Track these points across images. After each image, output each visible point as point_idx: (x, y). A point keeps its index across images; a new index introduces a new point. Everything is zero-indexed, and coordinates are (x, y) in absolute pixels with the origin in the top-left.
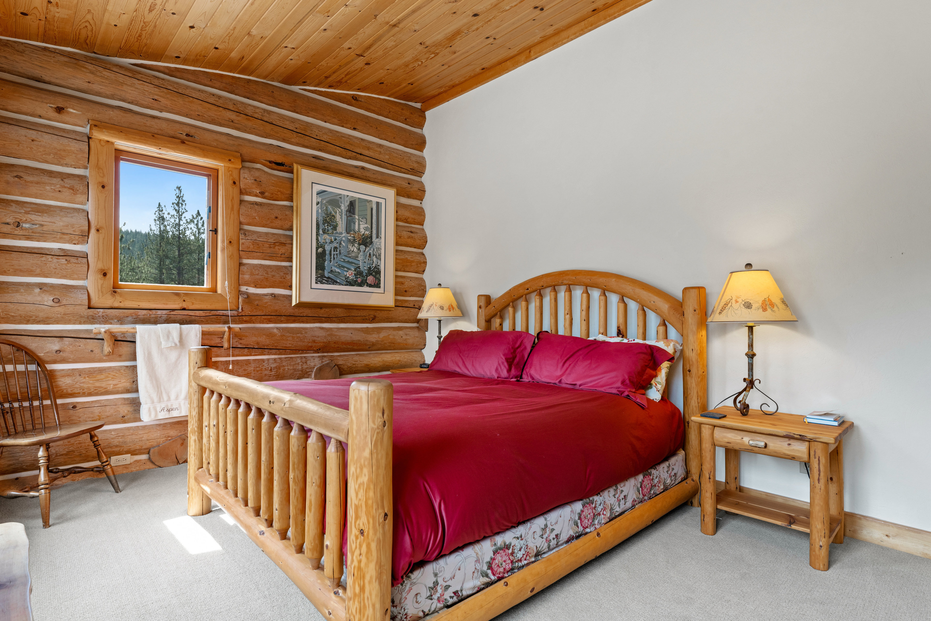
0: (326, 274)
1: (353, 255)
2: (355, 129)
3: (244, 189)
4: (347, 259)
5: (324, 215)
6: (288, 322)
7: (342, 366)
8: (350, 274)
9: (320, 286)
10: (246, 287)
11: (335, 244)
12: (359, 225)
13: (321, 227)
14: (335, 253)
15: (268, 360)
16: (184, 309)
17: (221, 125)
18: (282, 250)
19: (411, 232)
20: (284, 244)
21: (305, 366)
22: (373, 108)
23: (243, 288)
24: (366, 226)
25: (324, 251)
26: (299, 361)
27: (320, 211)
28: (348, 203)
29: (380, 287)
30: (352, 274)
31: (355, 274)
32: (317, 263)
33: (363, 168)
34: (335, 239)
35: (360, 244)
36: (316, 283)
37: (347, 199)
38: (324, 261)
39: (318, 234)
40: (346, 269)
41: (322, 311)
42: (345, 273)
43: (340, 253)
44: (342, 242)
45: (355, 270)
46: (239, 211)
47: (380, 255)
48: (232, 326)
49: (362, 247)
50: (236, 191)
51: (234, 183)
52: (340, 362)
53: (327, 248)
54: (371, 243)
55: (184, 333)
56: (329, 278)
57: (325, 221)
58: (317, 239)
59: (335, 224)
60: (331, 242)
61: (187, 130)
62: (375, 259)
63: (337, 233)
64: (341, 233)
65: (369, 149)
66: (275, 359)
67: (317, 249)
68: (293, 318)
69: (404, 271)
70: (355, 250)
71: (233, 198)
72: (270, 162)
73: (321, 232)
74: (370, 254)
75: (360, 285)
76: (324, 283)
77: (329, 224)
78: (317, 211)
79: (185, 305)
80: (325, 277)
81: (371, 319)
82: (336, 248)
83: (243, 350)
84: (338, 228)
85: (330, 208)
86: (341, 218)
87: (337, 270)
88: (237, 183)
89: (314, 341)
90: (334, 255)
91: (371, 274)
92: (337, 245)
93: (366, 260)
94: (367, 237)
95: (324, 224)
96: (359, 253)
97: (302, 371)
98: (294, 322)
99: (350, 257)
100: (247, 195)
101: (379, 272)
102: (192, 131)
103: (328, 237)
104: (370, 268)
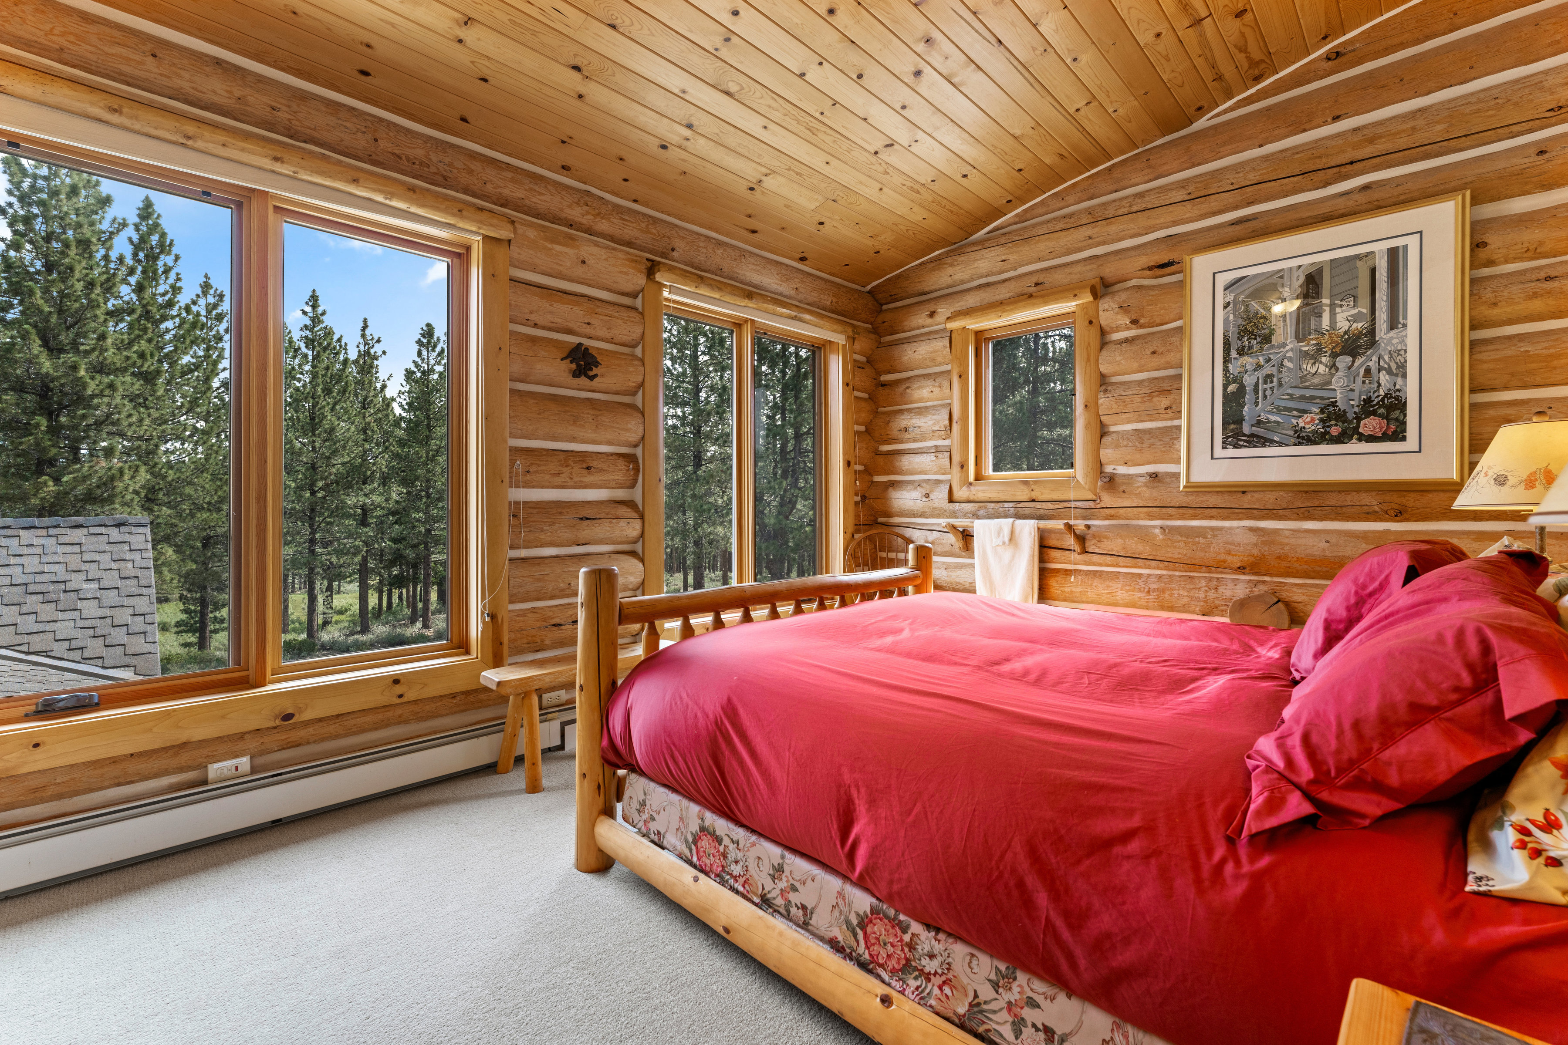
0: (1246, 429)
1: (1316, 380)
2: (1336, 118)
3: (1107, 325)
4: (1298, 393)
5: (1240, 321)
6: (1182, 517)
8: (1310, 422)
9: (1231, 452)
10: (1113, 467)
11: (1267, 370)
12: (1333, 315)
13: (1235, 344)
14: (1269, 385)
15: (1149, 575)
16: (1033, 501)
17: (1080, 250)
18: (1164, 402)
19: (1548, 278)
20: (1168, 392)
21: (1212, 594)
22: (1397, 40)
23: (1109, 469)
24: (1355, 311)
25: (1242, 389)
26: (1203, 583)
27: (1231, 317)
28: (1302, 279)
29: (1404, 439)
30: (1313, 420)
31: (1321, 420)
32: (1224, 412)
33: (1366, 187)
34: (1268, 360)
35: (1334, 355)
36: (1223, 448)
37: (1295, 274)
38: (1242, 406)
39: (1226, 360)
40: (1295, 413)
41: (1248, 497)
42: (1294, 421)
43: (1280, 384)
44: (1286, 362)
45: (1322, 411)
46: (1097, 360)
47: (1402, 367)
48: (1072, 522)
49: (1344, 361)
50: (1094, 332)
51: (1091, 322)
53: (1249, 381)
54: (1373, 343)
55: (1017, 531)
56: (1252, 435)
57: (1243, 332)
58: (1226, 370)
59: (1267, 331)
60: (1259, 367)
61: (1034, 279)
62: (1384, 378)
63: (1273, 347)
64: (1284, 345)
65: (1371, 141)
66: (1161, 577)
67: (1225, 387)
68: (1191, 511)
69: (1526, 386)
70: (1322, 369)
71: (1089, 344)
72: (1150, 268)
73: (1234, 354)
74: (1368, 371)
75: (1339, 440)
76: (1242, 446)
77: (1252, 335)
78: (1226, 321)
79: (1034, 495)
80: (1245, 435)
81: (1392, 513)
82: (1269, 378)
83: (1104, 557)
84: (1273, 338)
85: (1255, 305)
87: (1273, 418)
88: (1094, 321)
89: (1229, 553)
90: (1265, 390)
91: (1374, 413)
92: (1274, 371)
93: (1357, 386)
94: (1359, 335)
95: (1240, 338)
96: (1332, 375)
97: (1206, 602)
98: (1194, 517)
99: (1307, 388)
100: (1114, 332)
101: (1401, 406)
102: (1041, 278)
103: (1250, 360)
104: (1368, 401)
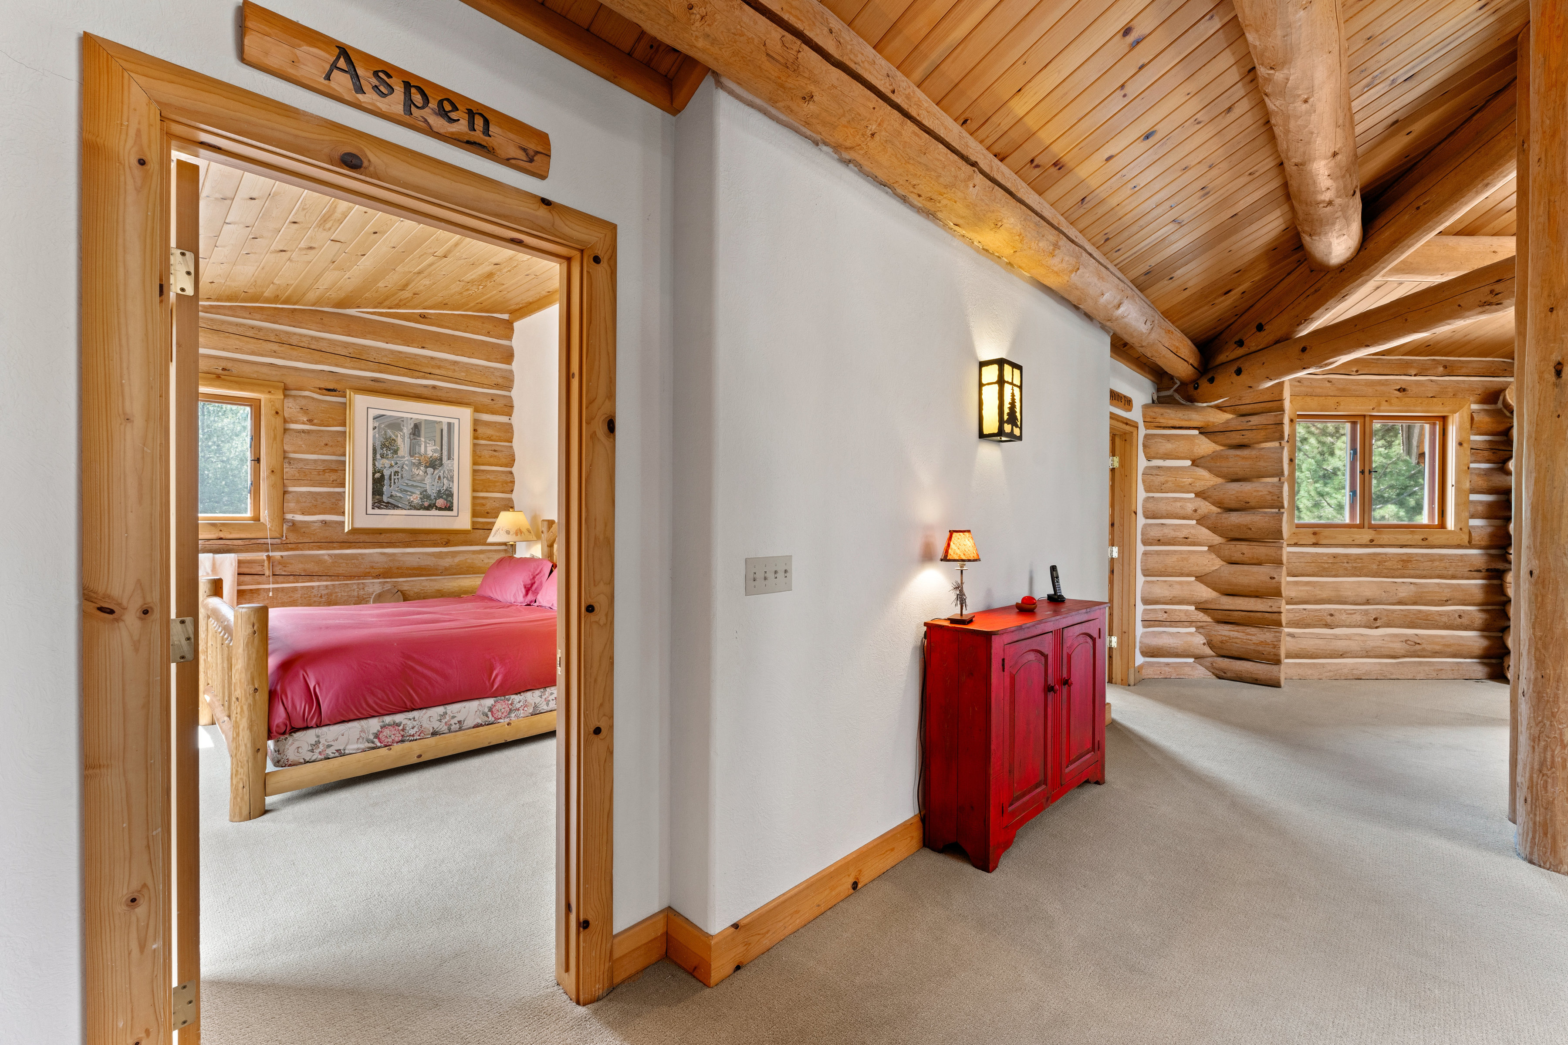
0: (385, 499)
1: (418, 478)
2: (423, 348)
3: (289, 418)
4: (410, 483)
5: (382, 439)
6: (341, 548)
7: (408, 592)
8: (416, 498)
9: (377, 511)
10: (292, 515)
11: (396, 469)
12: (426, 447)
13: (379, 452)
14: (396, 477)
15: (319, 586)
16: (221, 539)
17: (262, 355)
18: (334, 476)
19: (495, 451)
20: (335, 471)
21: (362, 592)
22: (447, 324)
23: (289, 516)
24: (435, 448)
25: (383, 476)
26: (355, 587)
27: (377, 435)
28: (412, 425)
29: (452, 510)
30: (417, 497)
31: (421, 498)
32: (373, 488)
33: (434, 387)
34: (396, 464)
35: (426, 467)
36: (373, 508)
37: (409, 422)
38: (383, 486)
39: (374, 459)
40: (409, 493)
41: (383, 536)
42: (408, 497)
43: (402, 477)
44: (405, 466)
45: (421, 494)
46: (282, 441)
47: (452, 477)
48: (271, 554)
49: (430, 470)
50: (279, 421)
51: (277, 413)
52: (405, 588)
53: (387, 473)
54: (441, 465)
55: (218, 563)
56: (388, 503)
57: (383, 446)
58: (374, 465)
59: (396, 448)
60: (391, 466)
61: (224, 364)
62: (445, 481)
63: (398, 457)
64: (404, 457)
65: (439, 367)
66: (327, 586)
67: (374, 474)
68: (348, 544)
69: (487, 492)
70: (421, 473)
71: (275, 428)
72: (320, 389)
73: (378, 456)
74: (439, 477)
75: (427, 508)
76: (382, 508)
77: (388, 448)
78: (374, 437)
79: (222, 535)
80: (384, 502)
81: (444, 543)
82: (396, 473)
83: (288, 577)
84: (399, 452)
85: (389, 432)
86: (404, 441)
87: (398, 494)
88: (280, 412)
89: (372, 567)
90: (395, 479)
91: (442, 497)
92: (399, 470)
93: (435, 483)
94: (436, 460)
95: (382, 448)
96: (425, 476)
97: (358, 597)
98: (349, 548)
99: (414, 481)
100: (293, 423)
101: (451, 495)
102: (229, 365)
103: (387, 461)
104: (439, 491)
